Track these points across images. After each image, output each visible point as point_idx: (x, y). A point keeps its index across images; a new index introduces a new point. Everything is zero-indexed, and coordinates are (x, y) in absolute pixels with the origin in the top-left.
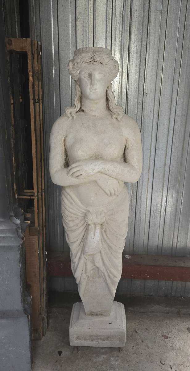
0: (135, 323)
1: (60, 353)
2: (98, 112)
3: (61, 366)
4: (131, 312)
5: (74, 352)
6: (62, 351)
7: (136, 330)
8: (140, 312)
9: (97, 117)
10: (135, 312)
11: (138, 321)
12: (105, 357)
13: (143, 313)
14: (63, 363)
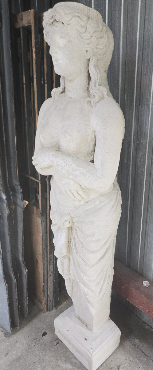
0: (127, 358)
1: (45, 334)
2: (73, 93)
3: (35, 346)
4: (134, 345)
5: (53, 342)
6: (47, 334)
7: (121, 367)
8: (143, 352)
9: (72, 99)
10: (137, 348)
11: (132, 359)
12: (70, 367)
13: (145, 355)
14: (38, 344)
